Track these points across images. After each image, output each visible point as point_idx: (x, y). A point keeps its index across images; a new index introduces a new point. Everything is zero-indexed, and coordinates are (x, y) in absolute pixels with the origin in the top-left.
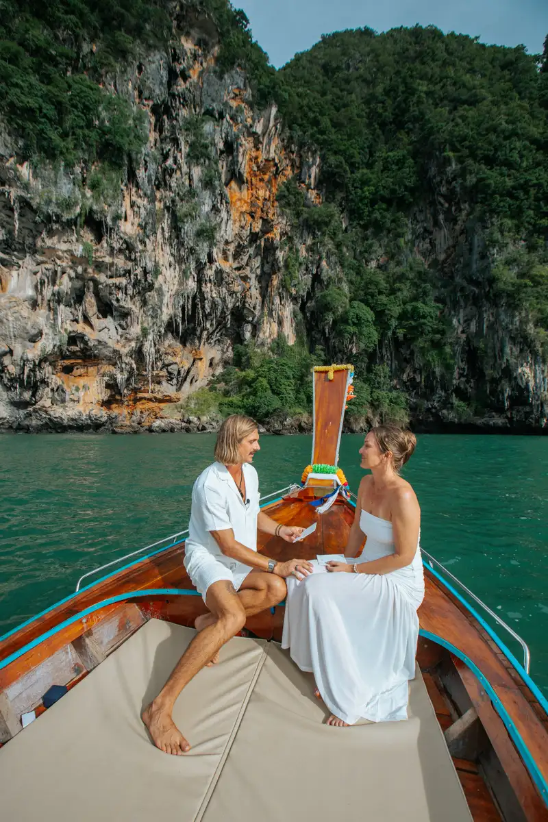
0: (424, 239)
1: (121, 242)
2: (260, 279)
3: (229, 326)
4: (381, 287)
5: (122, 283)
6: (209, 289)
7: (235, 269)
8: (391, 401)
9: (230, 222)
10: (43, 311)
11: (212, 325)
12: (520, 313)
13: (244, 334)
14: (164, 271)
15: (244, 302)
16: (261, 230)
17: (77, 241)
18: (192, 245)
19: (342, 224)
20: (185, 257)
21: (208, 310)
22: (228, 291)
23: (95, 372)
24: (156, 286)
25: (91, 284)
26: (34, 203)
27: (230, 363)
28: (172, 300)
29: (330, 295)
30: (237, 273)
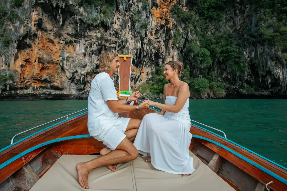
0: (230, 21)
1: (114, 31)
2: (165, 41)
3: (153, 60)
4: (212, 41)
5: (114, 46)
6: (146, 47)
7: (155, 39)
8: (218, 86)
9: (153, 22)
10: (87, 57)
11: (147, 60)
12: (275, 48)
13: (159, 62)
14: (129, 41)
15: (159, 51)
16: (165, 24)
17: (99, 32)
18: (139, 31)
19: (196, 19)
20: (137, 35)
21: (145, 54)
22: (153, 47)
24: (126, 46)
25: (104, 47)
26: (84, 20)
27: (154, 73)
28: (132, 51)
29: (192, 46)
30: (156, 40)
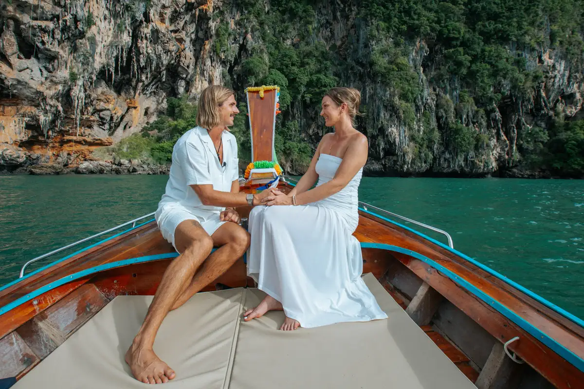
0: (326, 29)
2: (194, 42)
4: (294, 60)
5: (49, 27)
6: (144, 45)
7: (171, 31)
8: (300, 149)
11: (147, 78)
12: (390, 89)
13: (177, 89)
14: (98, 23)
15: (179, 61)
16: (196, 2)
19: (265, 8)
20: (121, 13)
21: (143, 64)
22: (164, 49)
23: (13, 112)
24: (88, 35)
25: (12, 22)
27: (163, 113)
28: (106, 50)
29: (252, 62)
30: (173, 35)
